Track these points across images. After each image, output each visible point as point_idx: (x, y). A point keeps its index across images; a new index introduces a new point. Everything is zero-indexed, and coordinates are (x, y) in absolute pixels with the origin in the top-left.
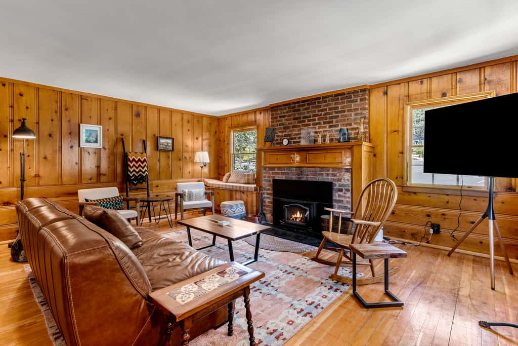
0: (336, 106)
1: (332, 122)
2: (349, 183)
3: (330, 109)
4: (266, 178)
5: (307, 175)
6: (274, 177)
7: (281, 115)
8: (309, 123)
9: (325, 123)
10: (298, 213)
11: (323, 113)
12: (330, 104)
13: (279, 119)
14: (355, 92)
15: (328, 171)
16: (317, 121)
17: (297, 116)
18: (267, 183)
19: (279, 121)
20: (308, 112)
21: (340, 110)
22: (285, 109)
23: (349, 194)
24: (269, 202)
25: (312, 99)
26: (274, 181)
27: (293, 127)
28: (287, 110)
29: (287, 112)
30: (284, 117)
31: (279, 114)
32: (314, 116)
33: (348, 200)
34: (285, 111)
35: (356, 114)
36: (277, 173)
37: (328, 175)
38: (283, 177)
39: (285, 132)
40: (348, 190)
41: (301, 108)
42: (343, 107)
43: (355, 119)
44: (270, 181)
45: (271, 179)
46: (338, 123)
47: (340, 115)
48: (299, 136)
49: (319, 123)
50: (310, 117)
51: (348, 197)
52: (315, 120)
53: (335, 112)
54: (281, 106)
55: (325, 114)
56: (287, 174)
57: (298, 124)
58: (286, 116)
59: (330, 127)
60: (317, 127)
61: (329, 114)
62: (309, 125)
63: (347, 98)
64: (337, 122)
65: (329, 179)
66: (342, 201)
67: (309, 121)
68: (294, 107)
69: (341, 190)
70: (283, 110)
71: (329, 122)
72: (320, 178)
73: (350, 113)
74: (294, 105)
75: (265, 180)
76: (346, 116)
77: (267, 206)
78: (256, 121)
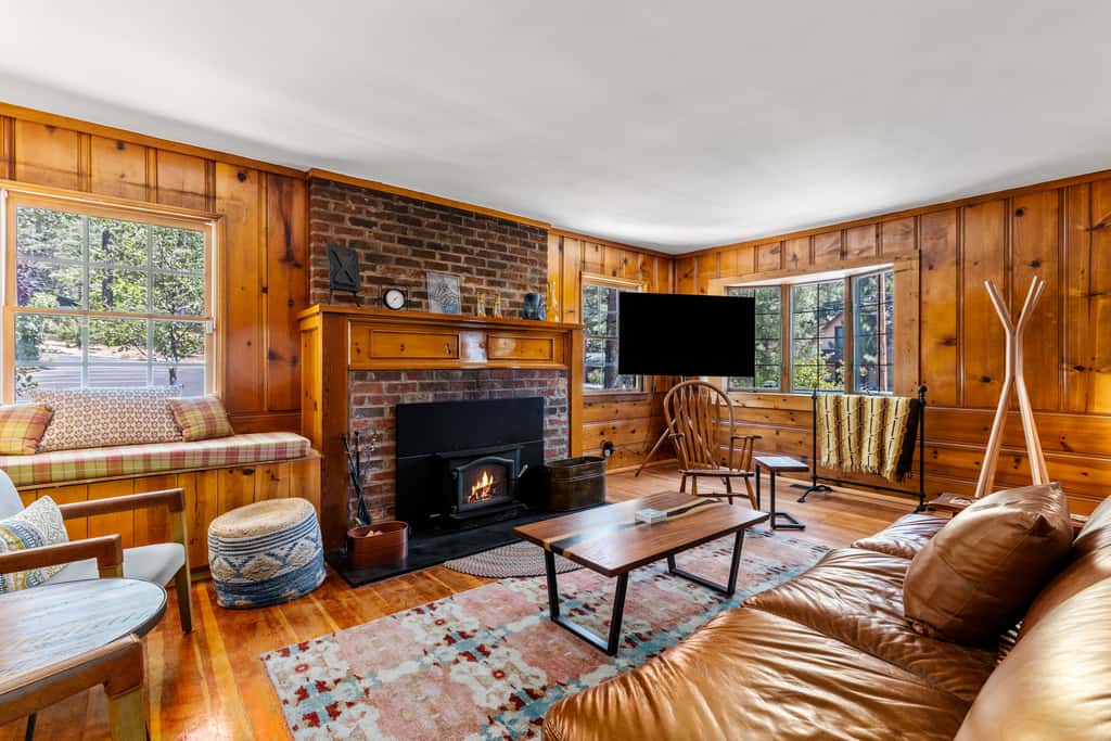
0: (502, 243)
1: (494, 274)
2: (565, 396)
3: (492, 246)
4: (367, 405)
5: (493, 386)
6: (398, 398)
7: (359, 216)
8: (444, 262)
9: (480, 272)
10: (485, 478)
11: (477, 250)
12: (490, 236)
13: (348, 225)
14: (532, 229)
15: (533, 376)
16: (463, 264)
17: (410, 236)
18: (371, 420)
19: (349, 231)
20: (443, 237)
21: (508, 253)
22: (374, 204)
23: (564, 417)
24: (377, 477)
25: (454, 210)
26: (400, 411)
27: (399, 261)
28: (381, 209)
29: (377, 215)
30: (369, 225)
31: (348, 210)
32: (456, 249)
33: (564, 426)
34: (373, 210)
35: (534, 271)
36: (406, 387)
37: (532, 384)
38: (430, 397)
39: (374, 269)
40: (563, 410)
41: (425, 221)
42: (514, 250)
43: (532, 280)
44: (380, 412)
45: (386, 406)
46: (504, 280)
47: (509, 263)
48: (415, 289)
49: (468, 271)
50: (447, 248)
51: (565, 422)
52: (458, 260)
53: (500, 255)
54: (358, 189)
55: (481, 254)
56: (442, 387)
57: (414, 259)
58: (375, 224)
59: (491, 283)
60: (463, 276)
61: (489, 255)
62: (444, 268)
63: (519, 234)
64: (502, 276)
65: (535, 391)
66: (556, 430)
67: (444, 258)
68: (404, 210)
69: (553, 411)
70: (362, 201)
71: (489, 274)
72: (518, 392)
73: (524, 266)
74: (401, 204)
75: (363, 412)
76: (518, 269)
77: (371, 490)
78: (210, 196)
